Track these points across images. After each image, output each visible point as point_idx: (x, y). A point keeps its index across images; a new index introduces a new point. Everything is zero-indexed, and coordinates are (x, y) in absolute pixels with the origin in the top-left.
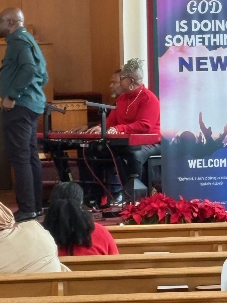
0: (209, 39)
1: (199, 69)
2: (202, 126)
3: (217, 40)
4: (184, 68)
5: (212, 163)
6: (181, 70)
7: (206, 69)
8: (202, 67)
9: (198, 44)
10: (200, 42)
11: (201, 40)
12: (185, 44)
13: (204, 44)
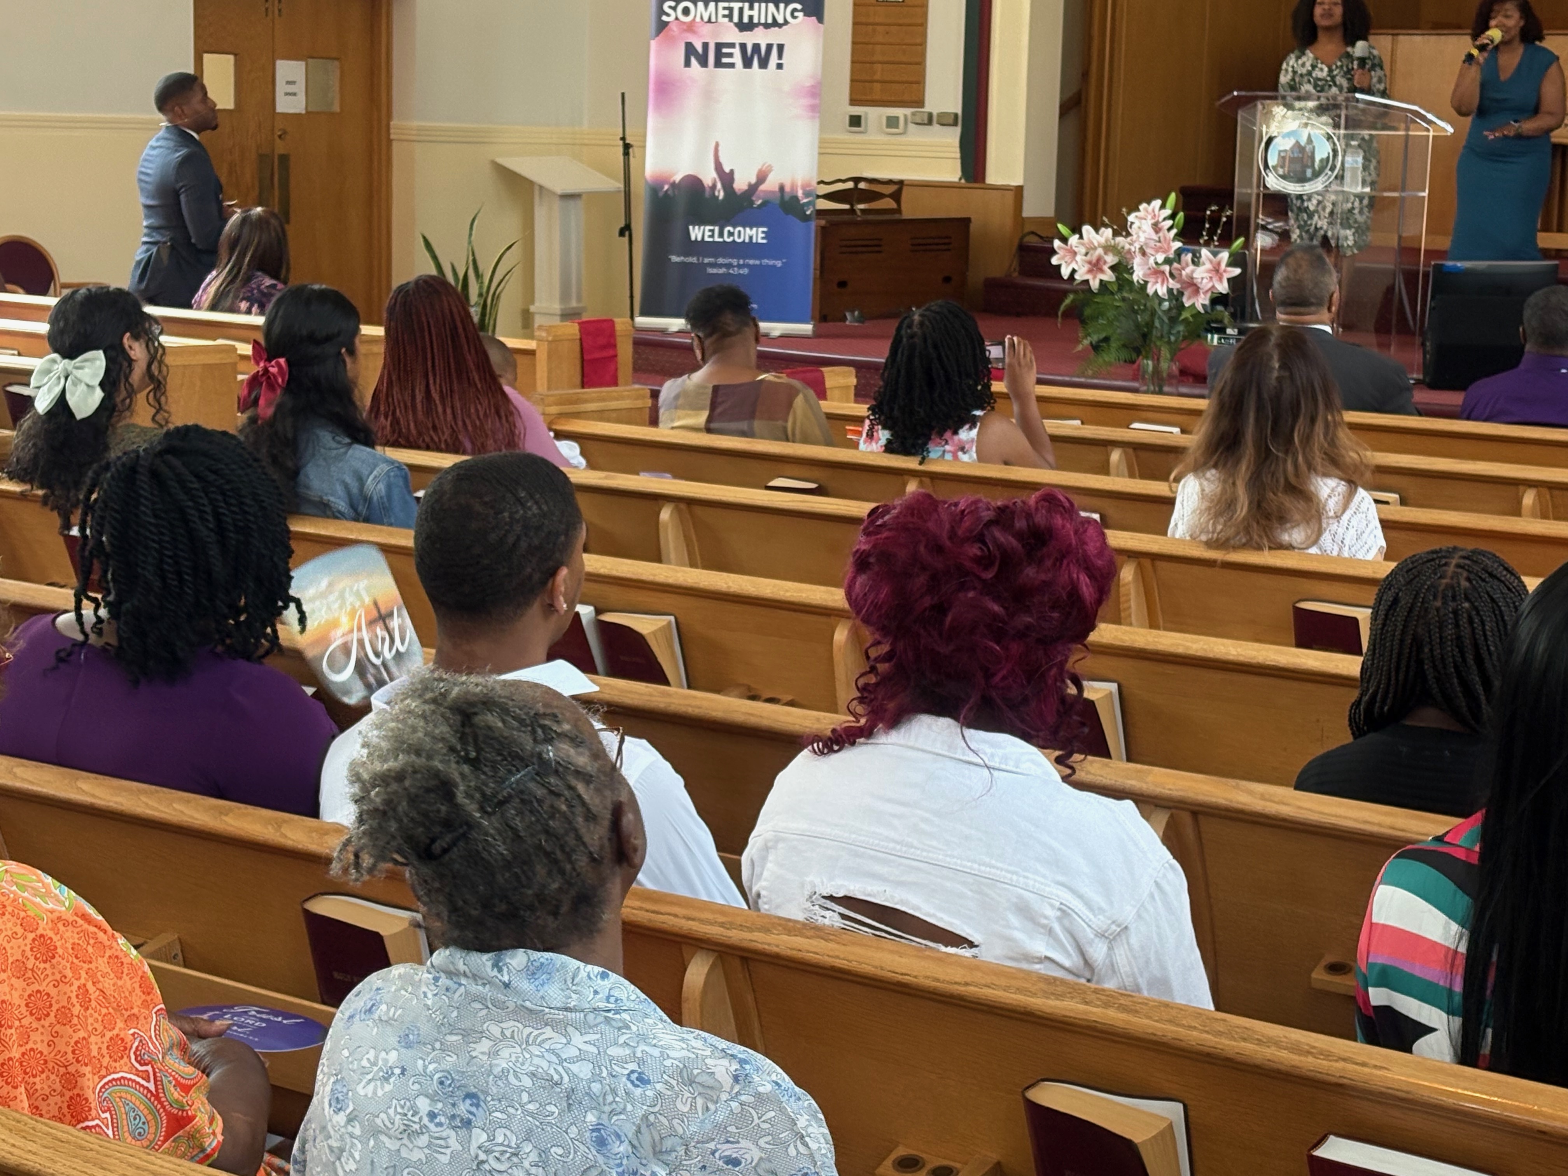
0: (741, 10)
1: (718, 64)
2: (718, 167)
3: (755, 13)
4: (693, 61)
5: (731, 234)
6: (687, 64)
7: (732, 65)
8: (725, 60)
9: (721, 19)
10: (724, 16)
11: (726, 12)
12: (698, 19)
13: (731, 20)
